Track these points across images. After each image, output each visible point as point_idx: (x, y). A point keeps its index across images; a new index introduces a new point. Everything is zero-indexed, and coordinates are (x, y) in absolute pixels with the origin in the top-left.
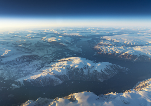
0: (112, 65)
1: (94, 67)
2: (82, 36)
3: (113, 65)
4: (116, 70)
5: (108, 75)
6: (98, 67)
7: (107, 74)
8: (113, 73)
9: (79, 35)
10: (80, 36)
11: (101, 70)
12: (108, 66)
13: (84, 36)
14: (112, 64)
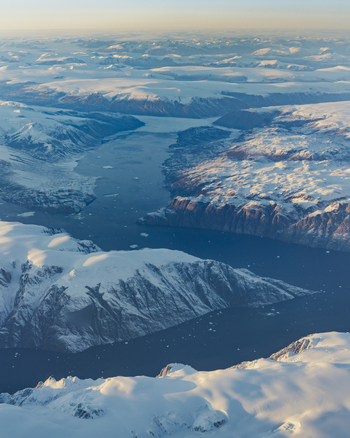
0: (195, 266)
1: (60, 270)
2: (157, 103)
3: (201, 262)
4: (214, 297)
5: (133, 317)
6: (83, 273)
7: (131, 309)
8: (179, 311)
9: (140, 96)
10: (145, 102)
11: (93, 285)
12: (156, 270)
13: (172, 99)
14: (192, 259)
